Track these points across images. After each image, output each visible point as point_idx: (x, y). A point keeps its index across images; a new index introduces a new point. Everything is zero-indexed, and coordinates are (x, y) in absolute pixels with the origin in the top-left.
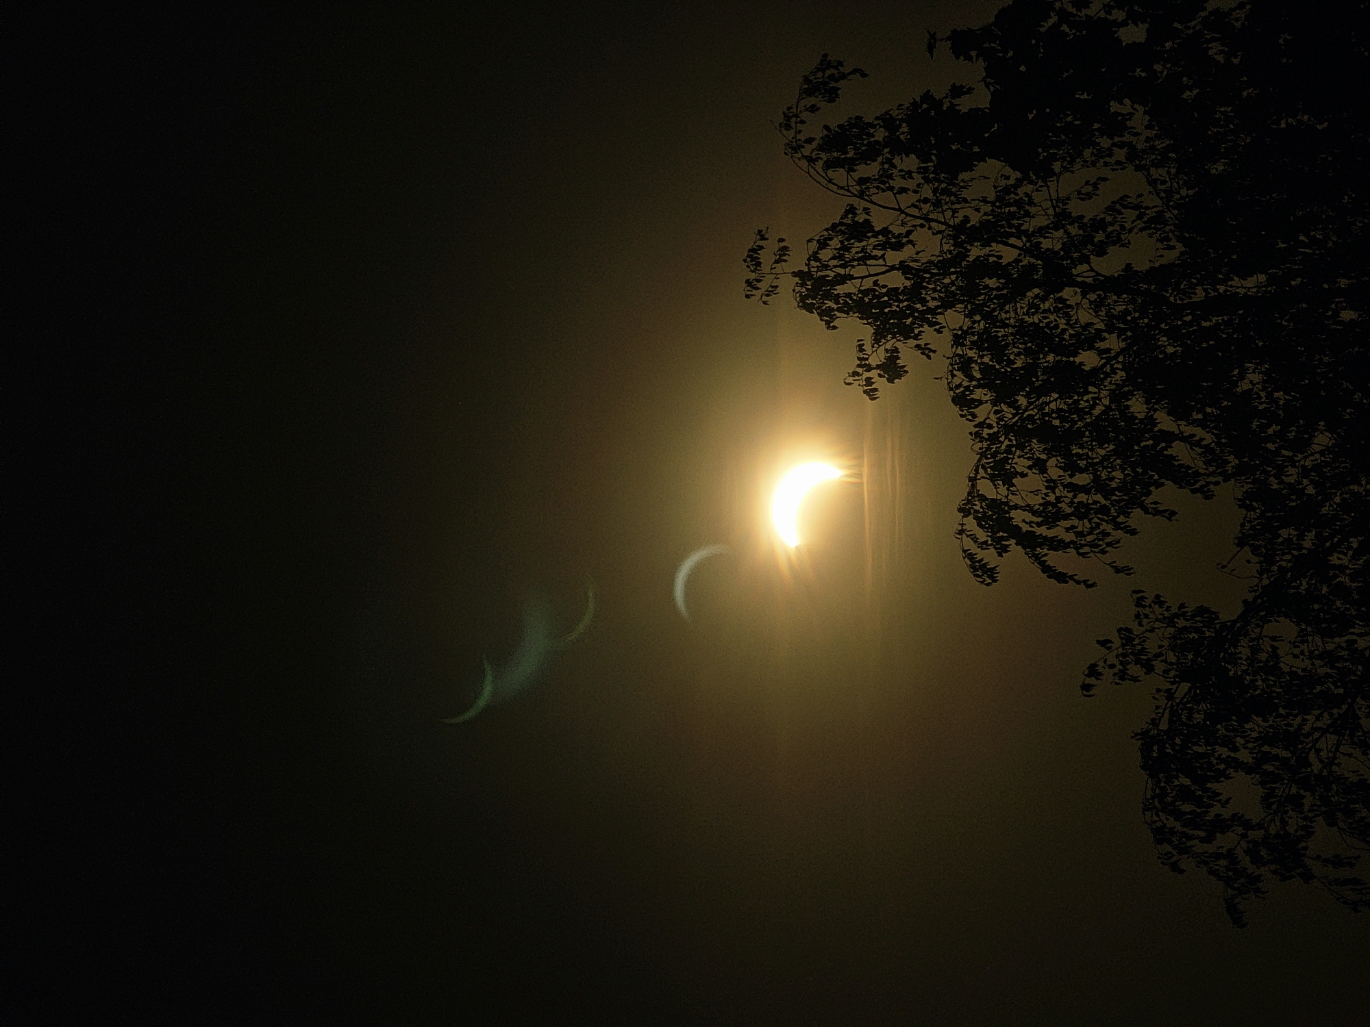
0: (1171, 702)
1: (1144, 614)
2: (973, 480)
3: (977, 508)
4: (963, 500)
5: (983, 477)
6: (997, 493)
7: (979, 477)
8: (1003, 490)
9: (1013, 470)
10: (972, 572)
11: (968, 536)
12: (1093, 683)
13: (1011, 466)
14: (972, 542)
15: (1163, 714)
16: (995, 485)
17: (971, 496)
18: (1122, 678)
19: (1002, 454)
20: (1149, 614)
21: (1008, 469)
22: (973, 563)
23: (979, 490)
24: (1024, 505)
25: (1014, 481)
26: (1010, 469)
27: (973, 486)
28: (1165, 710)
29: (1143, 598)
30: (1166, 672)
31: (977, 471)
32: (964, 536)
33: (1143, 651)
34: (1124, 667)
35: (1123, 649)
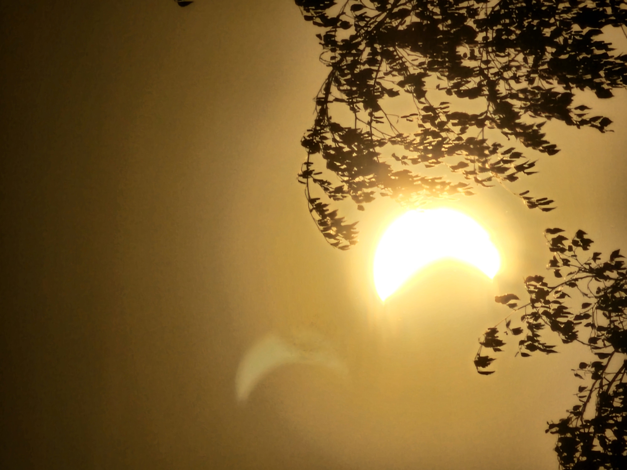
0: (599, 381)
1: (563, 260)
2: (322, 102)
3: (329, 142)
4: (308, 130)
5: (337, 100)
6: (356, 118)
7: (331, 98)
8: (364, 114)
9: (378, 86)
10: (322, 231)
11: (315, 181)
12: (491, 356)
13: (375, 82)
14: (321, 190)
15: (589, 397)
16: (353, 109)
17: (320, 126)
18: (532, 348)
19: (363, 64)
20: (570, 259)
21: (371, 86)
22: (324, 217)
23: (331, 118)
24: (394, 135)
25: (380, 102)
26: (374, 86)
27: (323, 112)
28: (591, 391)
29: (562, 238)
30: (593, 341)
31: (327, 90)
32: (311, 180)
33: (561, 311)
34: (533, 332)
35: (533, 307)
